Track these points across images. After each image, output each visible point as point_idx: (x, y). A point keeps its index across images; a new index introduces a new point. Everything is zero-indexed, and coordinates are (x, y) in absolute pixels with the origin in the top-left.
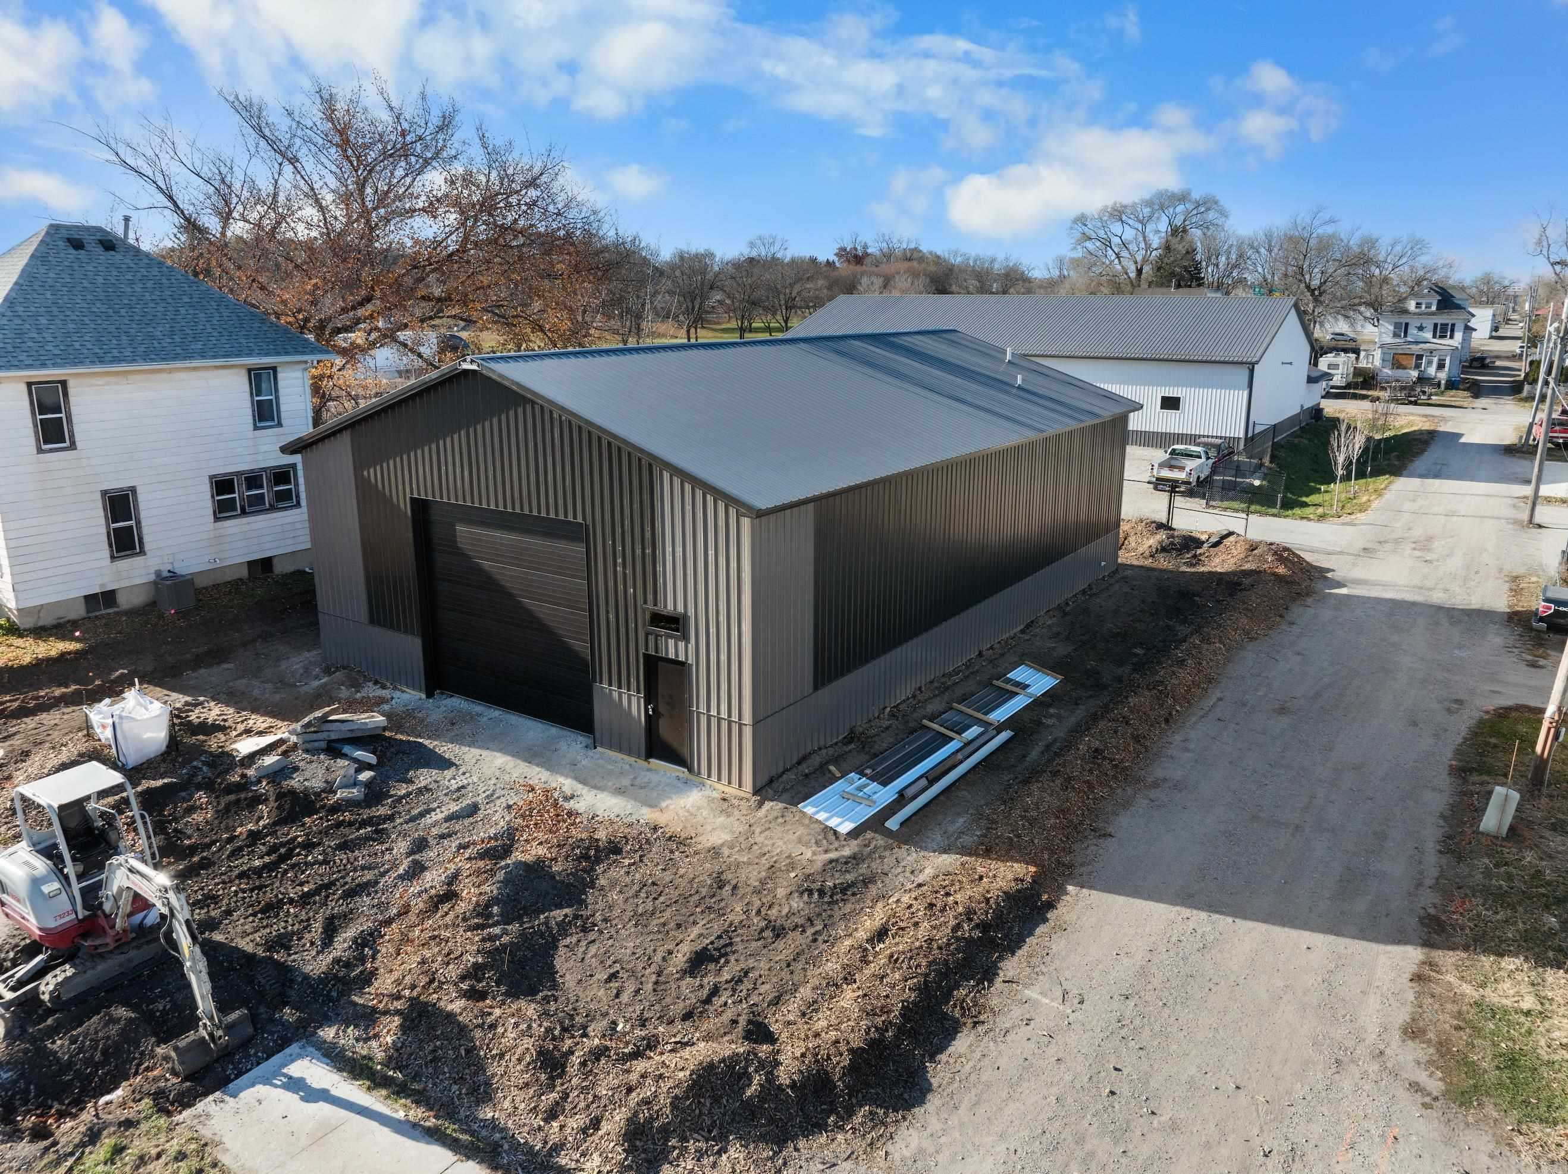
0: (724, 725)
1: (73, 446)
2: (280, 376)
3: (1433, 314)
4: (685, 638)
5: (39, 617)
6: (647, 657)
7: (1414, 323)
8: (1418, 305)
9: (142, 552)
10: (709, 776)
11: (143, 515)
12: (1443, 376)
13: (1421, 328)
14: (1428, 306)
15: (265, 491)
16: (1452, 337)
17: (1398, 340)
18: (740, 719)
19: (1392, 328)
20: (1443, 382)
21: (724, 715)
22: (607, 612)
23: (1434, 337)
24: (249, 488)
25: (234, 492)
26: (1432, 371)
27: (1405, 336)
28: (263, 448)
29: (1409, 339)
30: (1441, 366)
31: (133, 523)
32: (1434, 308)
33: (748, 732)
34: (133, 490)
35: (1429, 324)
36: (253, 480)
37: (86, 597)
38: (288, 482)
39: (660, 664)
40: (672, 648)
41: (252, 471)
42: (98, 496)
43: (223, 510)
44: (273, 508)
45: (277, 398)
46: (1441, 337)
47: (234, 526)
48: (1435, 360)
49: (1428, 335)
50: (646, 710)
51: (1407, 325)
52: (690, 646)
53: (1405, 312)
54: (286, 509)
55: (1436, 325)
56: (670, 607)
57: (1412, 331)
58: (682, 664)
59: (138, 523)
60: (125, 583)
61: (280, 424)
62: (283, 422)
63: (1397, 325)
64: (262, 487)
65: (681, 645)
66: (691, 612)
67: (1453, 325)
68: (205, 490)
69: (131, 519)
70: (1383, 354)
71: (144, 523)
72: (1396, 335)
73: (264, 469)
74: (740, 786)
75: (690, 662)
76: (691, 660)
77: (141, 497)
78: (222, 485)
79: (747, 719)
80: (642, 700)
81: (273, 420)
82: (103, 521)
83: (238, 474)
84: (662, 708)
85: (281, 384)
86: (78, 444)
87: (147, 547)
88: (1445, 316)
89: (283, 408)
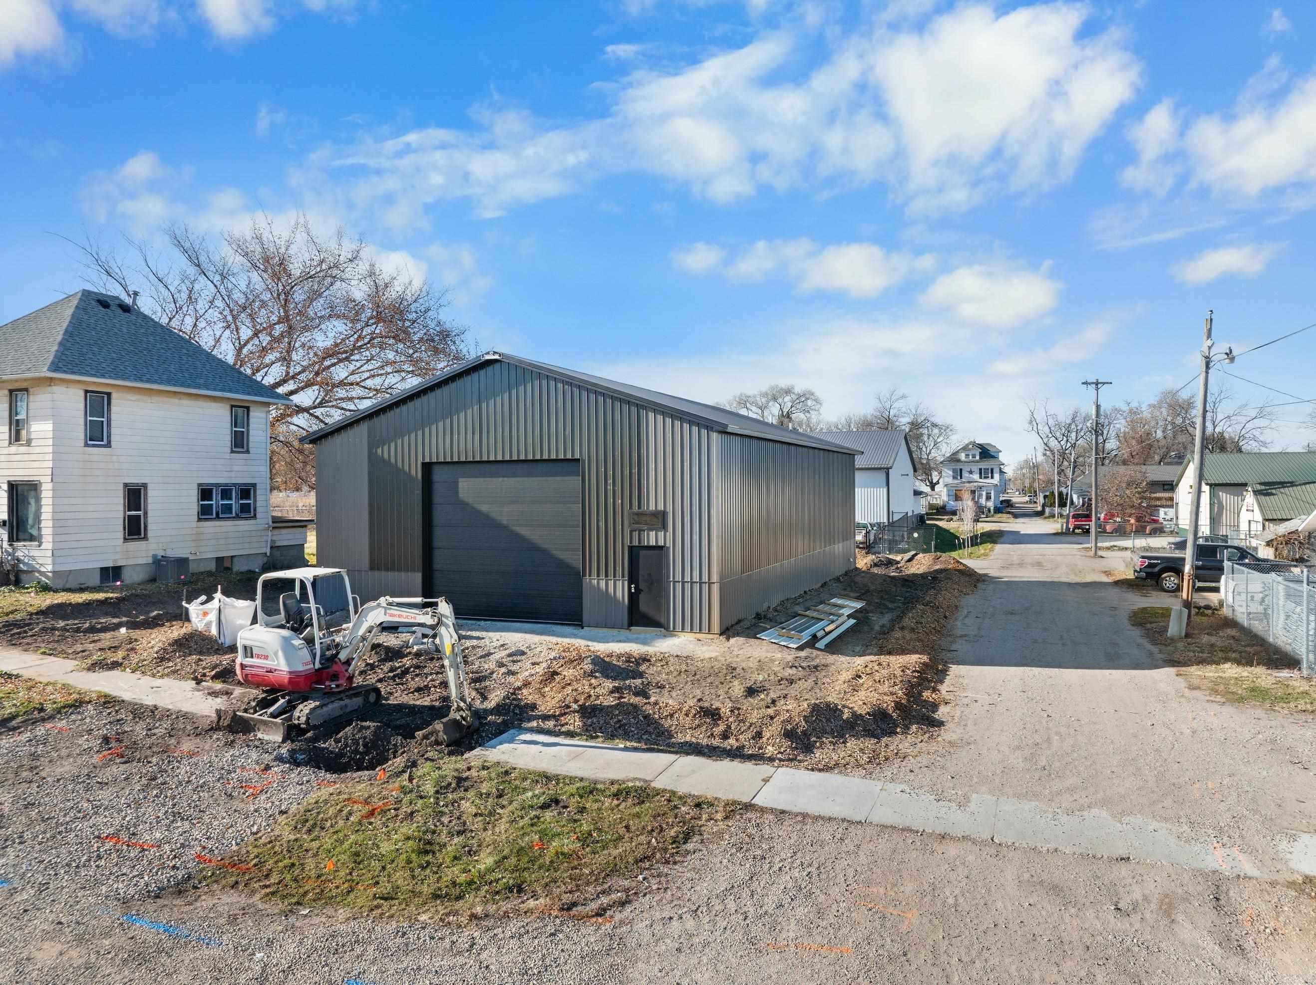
0: (697, 587)
1: (109, 445)
2: (251, 414)
3: (977, 462)
4: (664, 527)
5: (67, 582)
6: (631, 548)
7: (966, 469)
8: (967, 455)
9: (145, 538)
10: (683, 629)
11: (150, 507)
12: (991, 504)
13: (971, 472)
14: (974, 456)
15: (233, 502)
16: (992, 478)
17: (956, 482)
18: (709, 579)
19: (951, 473)
20: (992, 508)
21: (696, 578)
22: (598, 521)
23: (981, 478)
24: (222, 499)
25: (212, 500)
26: (983, 501)
27: (961, 478)
28: (236, 468)
29: (963, 480)
30: (988, 498)
31: (141, 513)
32: (978, 458)
33: (716, 588)
34: (145, 486)
35: (975, 469)
36: (226, 493)
37: (102, 569)
38: (248, 498)
39: (642, 553)
40: (651, 538)
41: (226, 485)
42: (121, 487)
43: (205, 513)
44: (237, 517)
45: (248, 430)
46: (985, 478)
47: (211, 527)
48: (984, 493)
49: (976, 477)
50: (630, 588)
51: (961, 470)
52: (668, 534)
53: (959, 461)
54: (246, 519)
55: (980, 469)
56: (652, 507)
57: (966, 474)
58: (661, 548)
59: (146, 513)
60: (131, 562)
61: (248, 452)
62: (251, 450)
63: (954, 471)
64: (230, 499)
65: (661, 534)
66: (670, 509)
67: (992, 470)
68: (194, 494)
69: (140, 510)
70: (948, 491)
71: (150, 514)
72: (954, 478)
73: (234, 485)
74: (709, 630)
75: (668, 545)
76: (669, 544)
77: (150, 493)
78: (205, 493)
79: (715, 578)
80: (626, 583)
81: (243, 447)
82: (121, 508)
83: (217, 485)
84: (642, 586)
85: (251, 420)
86: (113, 443)
87: (150, 534)
88: (986, 463)
89: (251, 438)
